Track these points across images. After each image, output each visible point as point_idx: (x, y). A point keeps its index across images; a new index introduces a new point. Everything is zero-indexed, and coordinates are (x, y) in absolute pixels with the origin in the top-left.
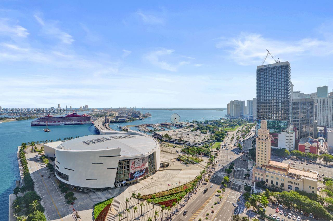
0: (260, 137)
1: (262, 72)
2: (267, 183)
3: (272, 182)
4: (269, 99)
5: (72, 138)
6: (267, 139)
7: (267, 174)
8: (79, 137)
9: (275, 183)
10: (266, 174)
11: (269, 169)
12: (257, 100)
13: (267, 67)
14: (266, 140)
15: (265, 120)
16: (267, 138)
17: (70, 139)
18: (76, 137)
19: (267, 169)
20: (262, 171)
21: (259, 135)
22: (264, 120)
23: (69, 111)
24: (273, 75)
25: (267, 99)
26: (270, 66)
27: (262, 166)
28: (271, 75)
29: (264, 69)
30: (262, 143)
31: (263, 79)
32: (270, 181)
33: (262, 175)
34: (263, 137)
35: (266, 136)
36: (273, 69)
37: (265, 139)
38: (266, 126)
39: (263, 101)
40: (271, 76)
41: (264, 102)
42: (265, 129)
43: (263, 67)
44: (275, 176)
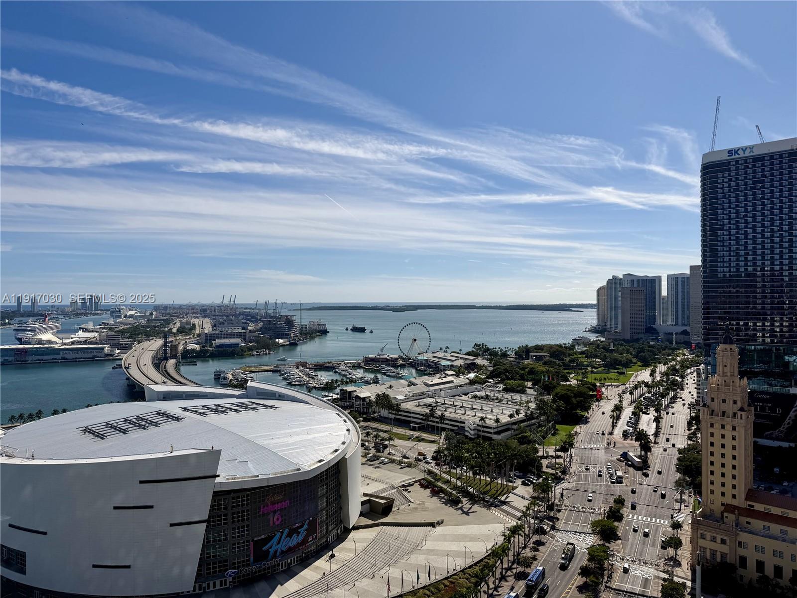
0: (715, 406)
1: (720, 175)
2: (741, 571)
3: (760, 565)
4: (746, 270)
5: (39, 415)
6: (739, 413)
7: (744, 537)
8: (64, 411)
9: (769, 571)
10: (739, 539)
11: (749, 520)
12: (705, 272)
13: (737, 156)
14: (735, 414)
15: (734, 346)
16: (742, 409)
17: (31, 418)
18: (55, 413)
19: (743, 520)
20: (723, 526)
21: (713, 400)
22: (727, 346)
23: (29, 316)
24: (759, 182)
25: (738, 270)
26: (747, 154)
27: (725, 511)
28: (754, 183)
29: (728, 163)
30: (723, 427)
31: (724, 197)
32: (751, 565)
33: (723, 542)
34: (724, 407)
35: (735, 402)
36: (758, 164)
37: (731, 414)
38: (736, 365)
39: (724, 276)
40: (751, 189)
41: (730, 281)
42: (732, 375)
43: (725, 157)
44: (771, 545)
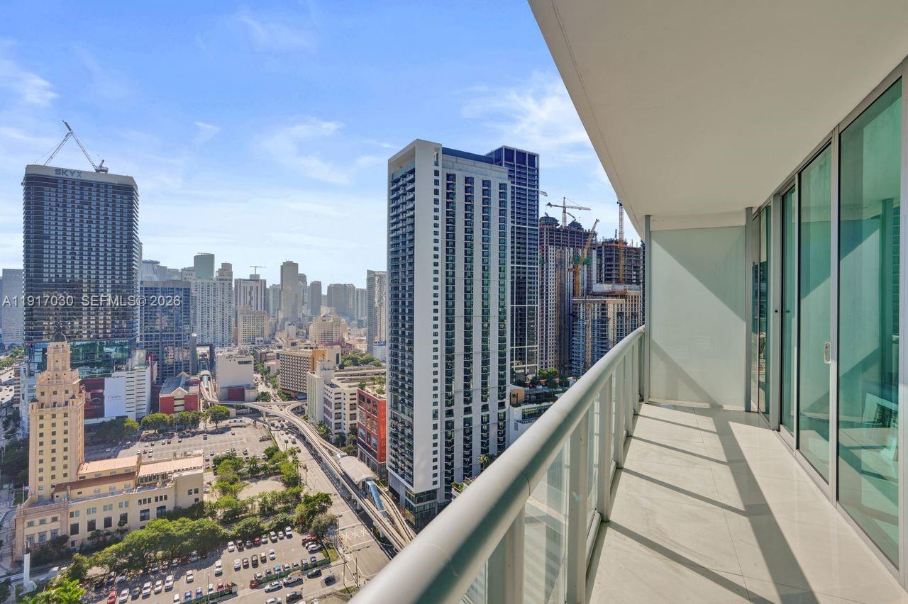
0: (45, 399)
1: (47, 189)
2: (73, 538)
3: (91, 525)
4: (73, 277)
6: (71, 401)
7: (74, 507)
9: (100, 525)
10: (71, 510)
11: (79, 490)
12: (27, 276)
13: (64, 176)
14: (66, 403)
15: (65, 343)
16: (73, 397)
19: (74, 493)
20: (54, 506)
21: (43, 394)
22: (60, 344)
24: (86, 203)
25: (64, 276)
26: (75, 176)
27: (56, 491)
28: (81, 203)
29: (56, 180)
30: (54, 416)
31: (51, 209)
32: (83, 528)
33: (54, 519)
34: (55, 398)
35: (67, 392)
36: (86, 188)
37: (63, 403)
38: (68, 359)
39: (50, 281)
40: (79, 207)
41: (56, 286)
42: (64, 368)
43: (53, 174)
44: (99, 503)
